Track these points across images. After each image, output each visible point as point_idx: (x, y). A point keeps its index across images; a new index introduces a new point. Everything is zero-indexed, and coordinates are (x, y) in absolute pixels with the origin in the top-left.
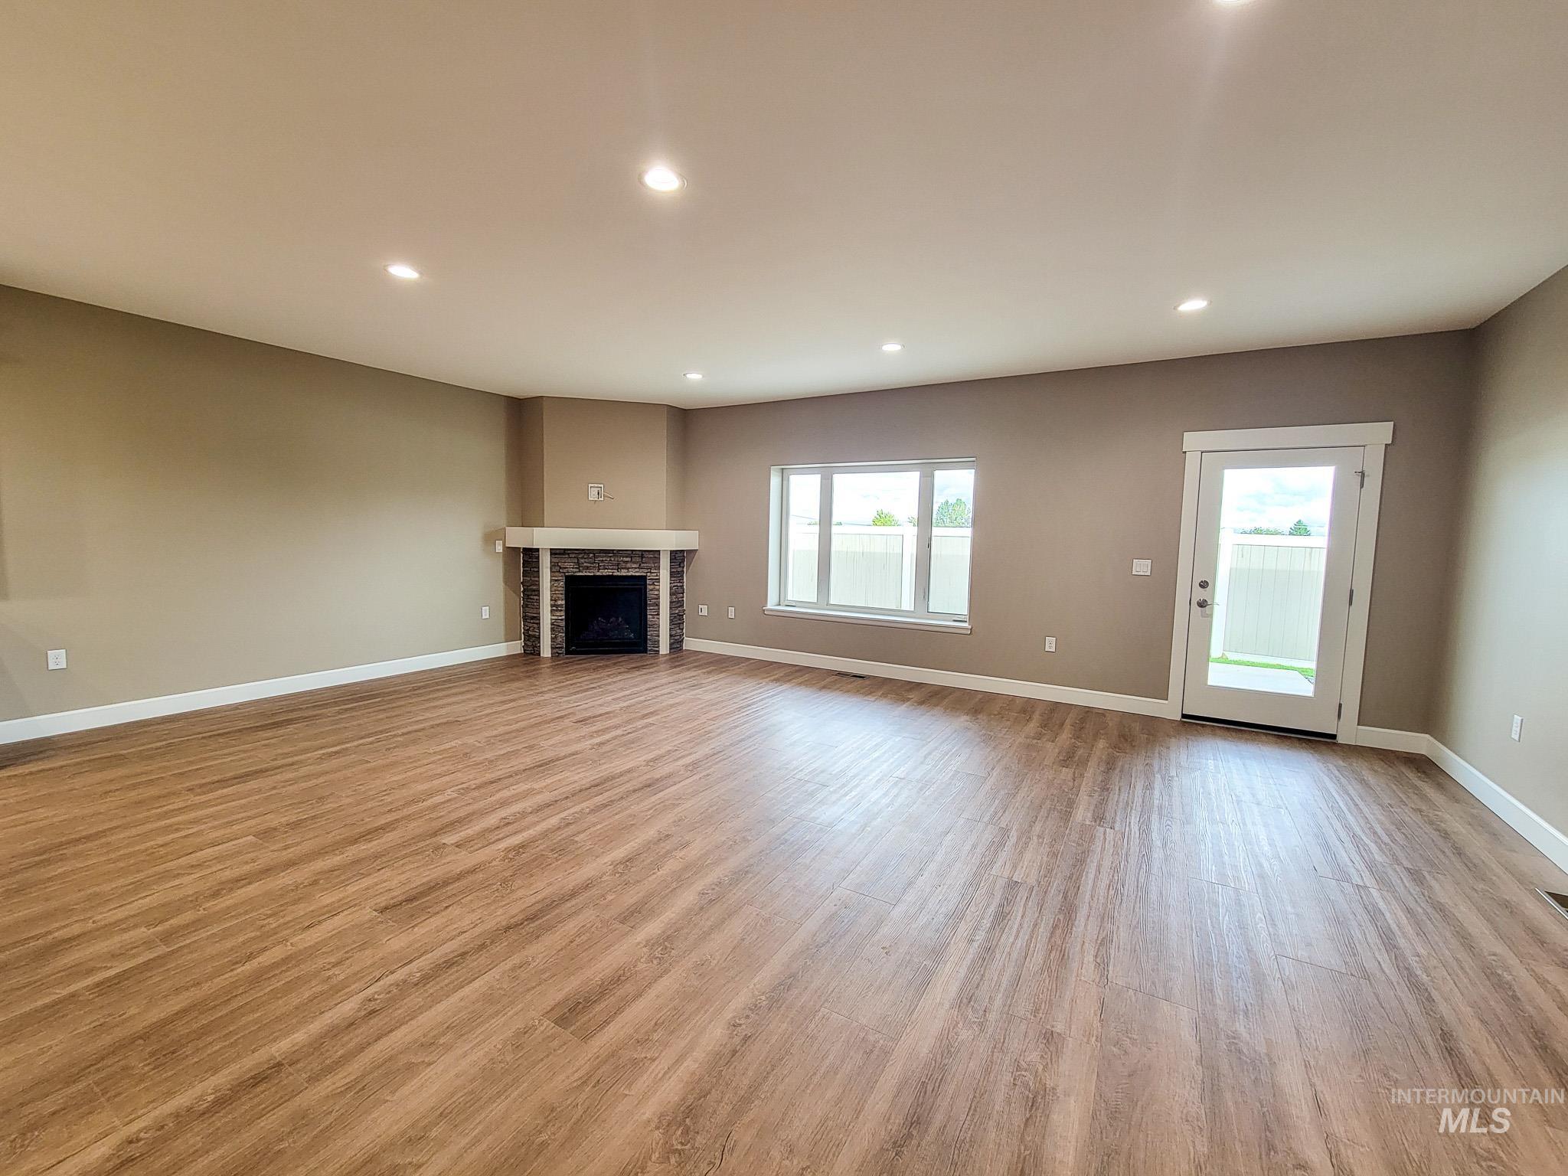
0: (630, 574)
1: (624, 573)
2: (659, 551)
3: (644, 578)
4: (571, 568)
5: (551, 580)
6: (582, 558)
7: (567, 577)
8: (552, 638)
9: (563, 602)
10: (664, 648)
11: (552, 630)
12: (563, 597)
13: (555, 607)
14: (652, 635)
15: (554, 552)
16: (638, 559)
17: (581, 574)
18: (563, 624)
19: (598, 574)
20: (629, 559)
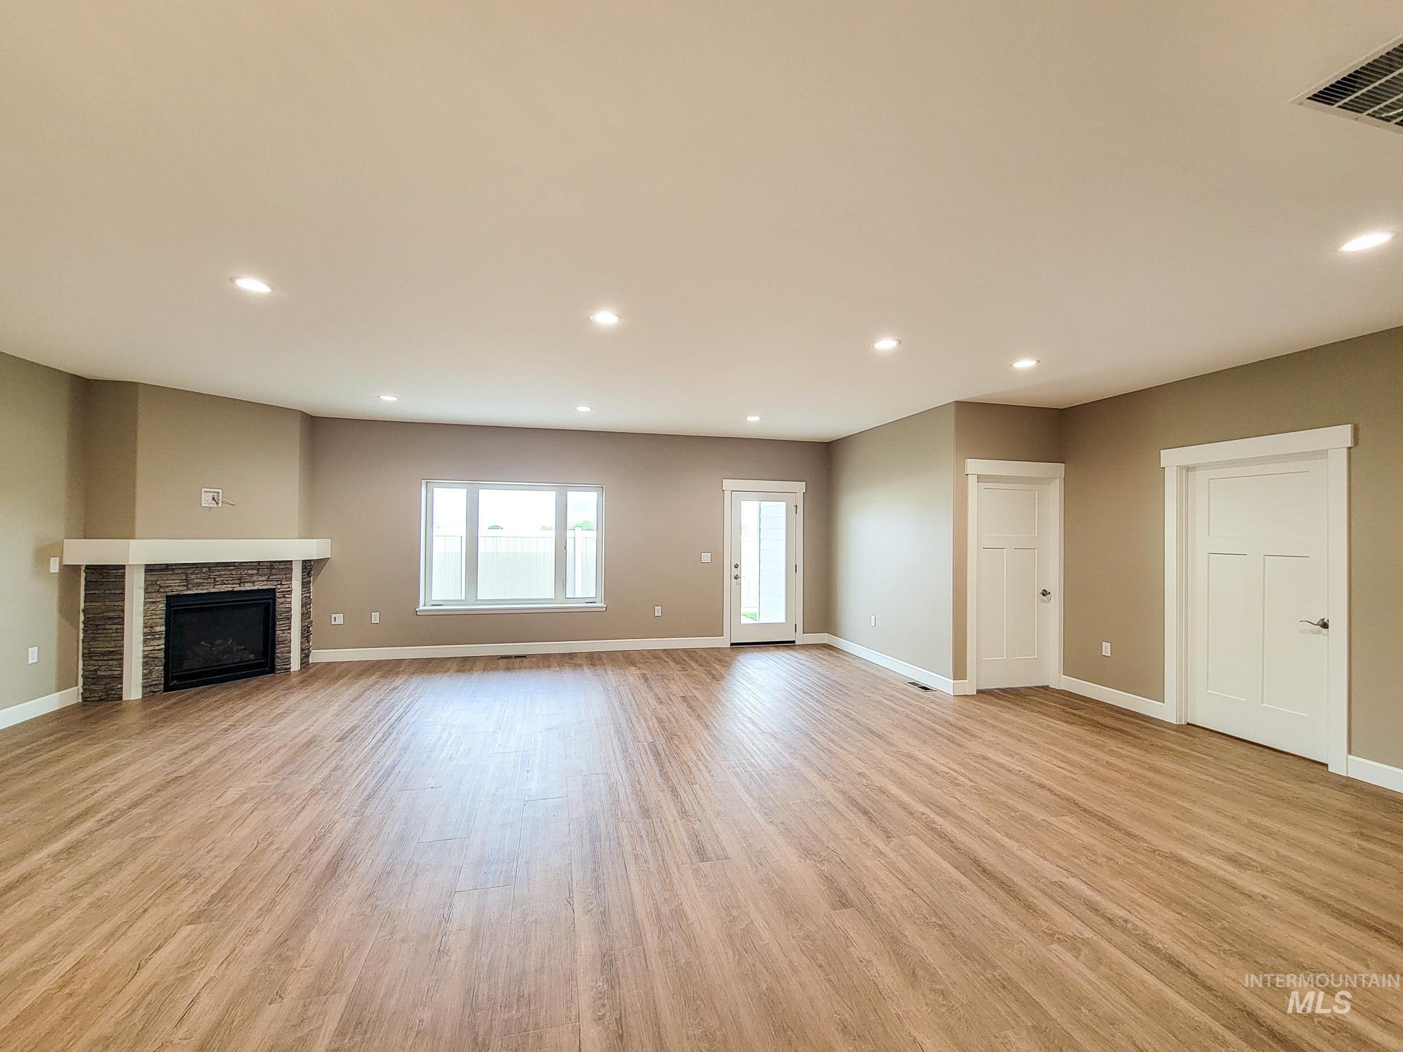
0: (255, 588)
1: (248, 587)
2: (291, 561)
3: (273, 591)
4: (176, 586)
5: (145, 603)
6: (192, 574)
7: (167, 597)
8: (144, 675)
9: (163, 628)
10: (295, 665)
11: (145, 664)
12: (163, 621)
13: (149, 636)
14: (282, 652)
15: (150, 569)
16: (266, 571)
17: (190, 592)
18: (162, 654)
19: (213, 590)
20: (255, 572)
